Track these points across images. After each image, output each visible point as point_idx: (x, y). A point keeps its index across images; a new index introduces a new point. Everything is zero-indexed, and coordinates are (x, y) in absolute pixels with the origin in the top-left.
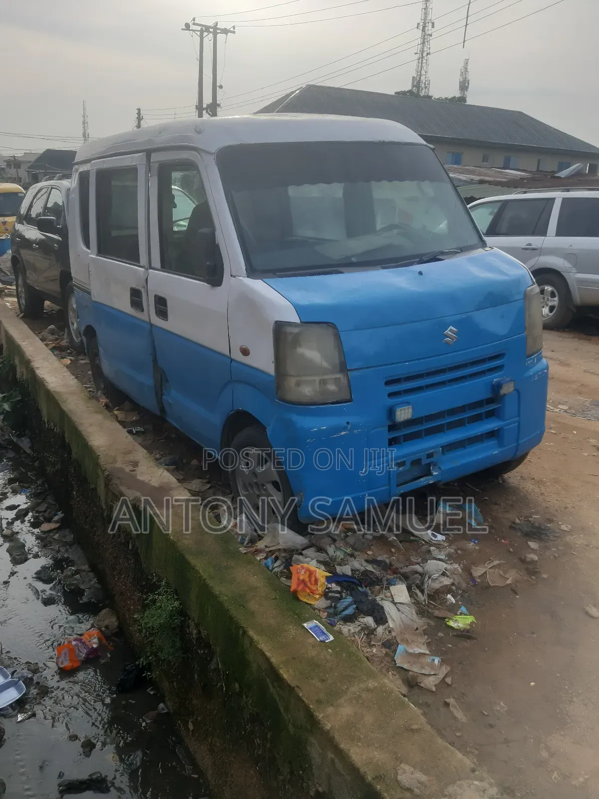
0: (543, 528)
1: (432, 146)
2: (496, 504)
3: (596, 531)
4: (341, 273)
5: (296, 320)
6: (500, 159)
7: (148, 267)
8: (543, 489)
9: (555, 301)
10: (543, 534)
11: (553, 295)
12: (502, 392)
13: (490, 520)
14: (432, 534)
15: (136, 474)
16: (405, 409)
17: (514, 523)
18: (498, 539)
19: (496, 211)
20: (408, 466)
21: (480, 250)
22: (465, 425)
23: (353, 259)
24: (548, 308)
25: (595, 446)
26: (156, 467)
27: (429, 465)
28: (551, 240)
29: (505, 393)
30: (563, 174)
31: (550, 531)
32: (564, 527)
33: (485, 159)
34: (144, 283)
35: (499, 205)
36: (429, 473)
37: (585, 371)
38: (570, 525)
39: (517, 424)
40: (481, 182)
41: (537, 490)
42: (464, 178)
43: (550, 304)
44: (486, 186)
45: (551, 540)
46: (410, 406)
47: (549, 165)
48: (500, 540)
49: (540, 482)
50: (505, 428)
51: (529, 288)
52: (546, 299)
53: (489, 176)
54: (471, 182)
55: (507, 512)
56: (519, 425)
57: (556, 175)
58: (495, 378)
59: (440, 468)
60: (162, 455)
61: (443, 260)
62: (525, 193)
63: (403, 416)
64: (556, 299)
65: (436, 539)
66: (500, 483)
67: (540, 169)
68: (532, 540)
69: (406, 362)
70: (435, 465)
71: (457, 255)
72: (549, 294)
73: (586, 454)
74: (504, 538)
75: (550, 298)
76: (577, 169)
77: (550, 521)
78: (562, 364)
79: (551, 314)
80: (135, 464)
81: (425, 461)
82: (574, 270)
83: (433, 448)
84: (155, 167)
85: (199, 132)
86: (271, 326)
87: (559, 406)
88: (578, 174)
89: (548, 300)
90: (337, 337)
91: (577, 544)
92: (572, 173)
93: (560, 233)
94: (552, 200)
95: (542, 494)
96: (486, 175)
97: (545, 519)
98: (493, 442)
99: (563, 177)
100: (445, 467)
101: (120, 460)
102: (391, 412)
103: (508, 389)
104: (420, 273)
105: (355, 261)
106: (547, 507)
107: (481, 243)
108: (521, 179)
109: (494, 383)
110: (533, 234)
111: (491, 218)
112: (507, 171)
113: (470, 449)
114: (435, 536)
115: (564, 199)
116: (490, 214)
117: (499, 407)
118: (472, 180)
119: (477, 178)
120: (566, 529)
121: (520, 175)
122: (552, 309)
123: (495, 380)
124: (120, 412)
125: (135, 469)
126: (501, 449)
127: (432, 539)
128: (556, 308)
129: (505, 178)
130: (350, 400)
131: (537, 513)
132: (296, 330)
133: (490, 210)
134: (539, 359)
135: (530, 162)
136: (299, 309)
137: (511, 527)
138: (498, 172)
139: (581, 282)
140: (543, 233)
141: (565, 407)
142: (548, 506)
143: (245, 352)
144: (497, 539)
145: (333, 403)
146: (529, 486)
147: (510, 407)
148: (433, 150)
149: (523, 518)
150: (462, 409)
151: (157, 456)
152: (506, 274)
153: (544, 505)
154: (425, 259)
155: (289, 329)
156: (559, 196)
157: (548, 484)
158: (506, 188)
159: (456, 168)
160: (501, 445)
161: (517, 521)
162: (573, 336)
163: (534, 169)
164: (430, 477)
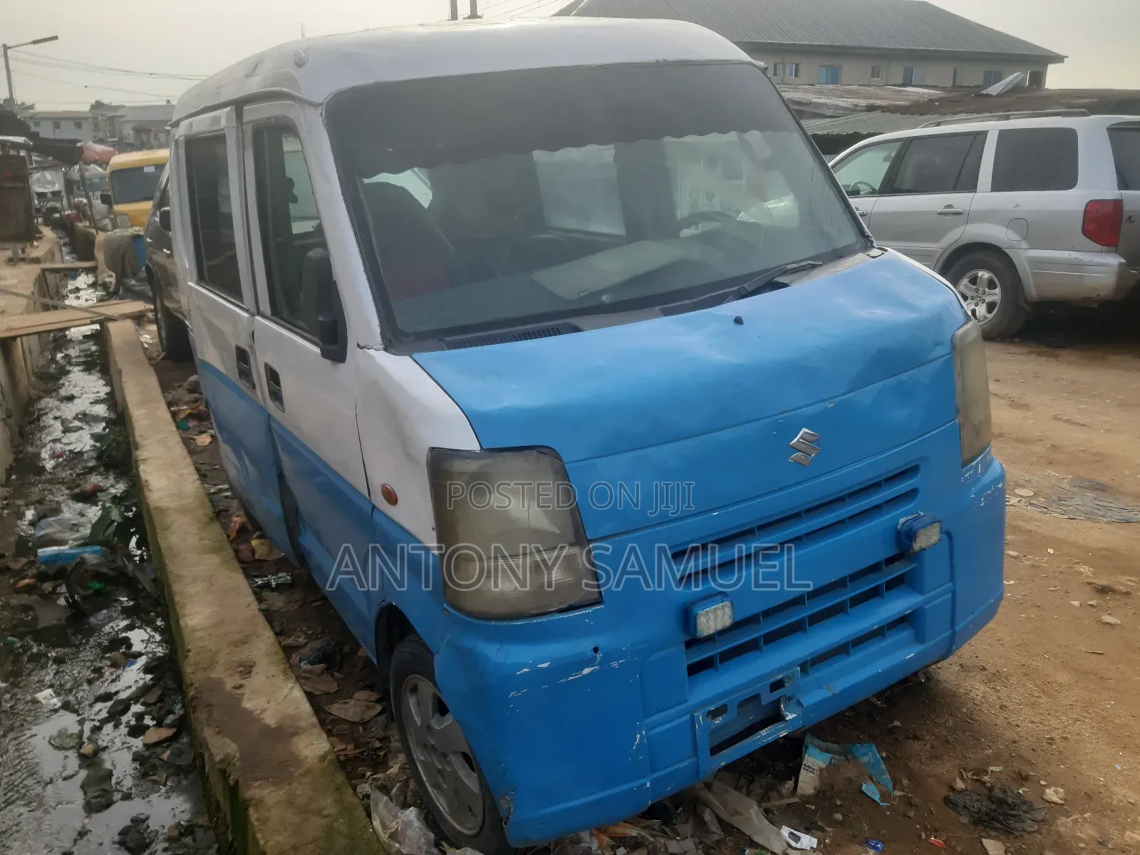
0: (1010, 800)
1: (762, 64)
2: (916, 738)
3: (1115, 802)
4: (577, 329)
5: (472, 444)
6: (897, 72)
7: (256, 311)
8: (1003, 693)
9: (996, 295)
10: (1014, 816)
11: (991, 285)
12: (917, 546)
13: (905, 782)
14: (791, 833)
15: (243, 695)
16: (715, 609)
17: (953, 789)
18: (924, 836)
19: (893, 154)
20: (733, 712)
21: (861, 256)
22: (846, 612)
23: (604, 298)
24: (984, 305)
25: (1090, 584)
26: (282, 678)
27: (777, 703)
28: (984, 197)
29: (923, 546)
30: (994, 90)
31: (1025, 808)
32: (1052, 794)
33: (875, 73)
34: (250, 339)
35: (899, 144)
36: (777, 717)
37: (1056, 418)
38: (1062, 786)
39: (949, 595)
40: (871, 108)
41: (993, 698)
42: (844, 104)
43: (989, 299)
44: (878, 114)
45: (1029, 833)
46: (727, 603)
47: (972, 76)
48: (928, 837)
49: (995, 678)
50: (926, 607)
51: (961, 331)
52: (980, 292)
53: (881, 99)
54: (855, 109)
55: (937, 757)
56: (954, 597)
57: (984, 92)
58: (901, 517)
59: (799, 703)
60: (310, 638)
61: (784, 285)
62: (938, 124)
63: (712, 623)
64: (998, 291)
65: (798, 846)
66: (922, 683)
67: (957, 84)
68: (992, 833)
69: (713, 510)
70: (790, 699)
71: (816, 271)
72: (986, 283)
73: (1076, 603)
74: (935, 831)
75: (987, 289)
76: (1015, 82)
77: (1023, 779)
78: (1015, 404)
79: (990, 316)
80: (247, 669)
81: (767, 698)
82: (1024, 245)
83: (780, 670)
84: (248, 130)
85: (300, 64)
86: (424, 460)
87: (1017, 491)
88: (1016, 89)
89: (984, 293)
90: (562, 474)
91: (1082, 840)
92: (1008, 88)
93: (997, 186)
94: (983, 134)
95: (1002, 707)
96: (877, 97)
97: (1014, 775)
98: (905, 634)
99: (994, 94)
100: (810, 699)
101: (222, 661)
102: (687, 617)
103: (928, 538)
104: (738, 321)
105: (608, 301)
106: (1015, 742)
107: (862, 240)
108: (930, 100)
109: (899, 526)
110: (955, 188)
111: (886, 165)
112: (908, 89)
113: (858, 656)
114: (797, 839)
115: (1001, 132)
116: (885, 160)
117: (912, 569)
118: (856, 106)
119: (863, 103)
120: (1055, 799)
121: (928, 94)
122: (991, 307)
123: (902, 520)
124: (262, 541)
125: (244, 682)
126: (920, 648)
127: (789, 846)
128: (998, 305)
129: (905, 100)
130: (598, 601)
131: (996, 759)
132: (472, 466)
133: (884, 154)
134: (987, 464)
135: (942, 75)
136: (476, 421)
137: (947, 800)
138: (896, 91)
139: (1035, 262)
140: (972, 186)
141: (1027, 492)
142: (1017, 738)
143: (391, 497)
144: (920, 836)
145: (561, 611)
146: (976, 689)
147: (934, 570)
148: (764, 70)
149: (970, 775)
150: (840, 584)
151: (300, 640)
152: (911, 307)
153: (1008, 735)
154: (748, 286)
155: (458, 466)
156: (993, 127)
157: (1013, 680)
158: (908, 115)
159: (832, 90)
160: (919, 638)
161: (960, 785)
162: (1030, 350)
163: (950, 84)
164: (781, 725)
